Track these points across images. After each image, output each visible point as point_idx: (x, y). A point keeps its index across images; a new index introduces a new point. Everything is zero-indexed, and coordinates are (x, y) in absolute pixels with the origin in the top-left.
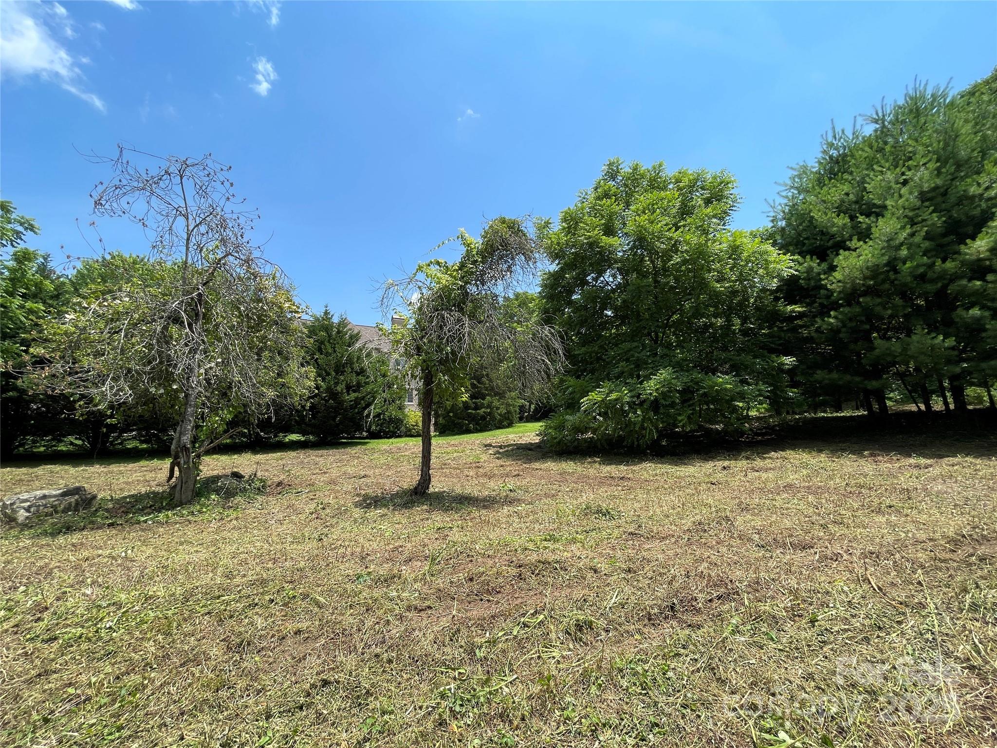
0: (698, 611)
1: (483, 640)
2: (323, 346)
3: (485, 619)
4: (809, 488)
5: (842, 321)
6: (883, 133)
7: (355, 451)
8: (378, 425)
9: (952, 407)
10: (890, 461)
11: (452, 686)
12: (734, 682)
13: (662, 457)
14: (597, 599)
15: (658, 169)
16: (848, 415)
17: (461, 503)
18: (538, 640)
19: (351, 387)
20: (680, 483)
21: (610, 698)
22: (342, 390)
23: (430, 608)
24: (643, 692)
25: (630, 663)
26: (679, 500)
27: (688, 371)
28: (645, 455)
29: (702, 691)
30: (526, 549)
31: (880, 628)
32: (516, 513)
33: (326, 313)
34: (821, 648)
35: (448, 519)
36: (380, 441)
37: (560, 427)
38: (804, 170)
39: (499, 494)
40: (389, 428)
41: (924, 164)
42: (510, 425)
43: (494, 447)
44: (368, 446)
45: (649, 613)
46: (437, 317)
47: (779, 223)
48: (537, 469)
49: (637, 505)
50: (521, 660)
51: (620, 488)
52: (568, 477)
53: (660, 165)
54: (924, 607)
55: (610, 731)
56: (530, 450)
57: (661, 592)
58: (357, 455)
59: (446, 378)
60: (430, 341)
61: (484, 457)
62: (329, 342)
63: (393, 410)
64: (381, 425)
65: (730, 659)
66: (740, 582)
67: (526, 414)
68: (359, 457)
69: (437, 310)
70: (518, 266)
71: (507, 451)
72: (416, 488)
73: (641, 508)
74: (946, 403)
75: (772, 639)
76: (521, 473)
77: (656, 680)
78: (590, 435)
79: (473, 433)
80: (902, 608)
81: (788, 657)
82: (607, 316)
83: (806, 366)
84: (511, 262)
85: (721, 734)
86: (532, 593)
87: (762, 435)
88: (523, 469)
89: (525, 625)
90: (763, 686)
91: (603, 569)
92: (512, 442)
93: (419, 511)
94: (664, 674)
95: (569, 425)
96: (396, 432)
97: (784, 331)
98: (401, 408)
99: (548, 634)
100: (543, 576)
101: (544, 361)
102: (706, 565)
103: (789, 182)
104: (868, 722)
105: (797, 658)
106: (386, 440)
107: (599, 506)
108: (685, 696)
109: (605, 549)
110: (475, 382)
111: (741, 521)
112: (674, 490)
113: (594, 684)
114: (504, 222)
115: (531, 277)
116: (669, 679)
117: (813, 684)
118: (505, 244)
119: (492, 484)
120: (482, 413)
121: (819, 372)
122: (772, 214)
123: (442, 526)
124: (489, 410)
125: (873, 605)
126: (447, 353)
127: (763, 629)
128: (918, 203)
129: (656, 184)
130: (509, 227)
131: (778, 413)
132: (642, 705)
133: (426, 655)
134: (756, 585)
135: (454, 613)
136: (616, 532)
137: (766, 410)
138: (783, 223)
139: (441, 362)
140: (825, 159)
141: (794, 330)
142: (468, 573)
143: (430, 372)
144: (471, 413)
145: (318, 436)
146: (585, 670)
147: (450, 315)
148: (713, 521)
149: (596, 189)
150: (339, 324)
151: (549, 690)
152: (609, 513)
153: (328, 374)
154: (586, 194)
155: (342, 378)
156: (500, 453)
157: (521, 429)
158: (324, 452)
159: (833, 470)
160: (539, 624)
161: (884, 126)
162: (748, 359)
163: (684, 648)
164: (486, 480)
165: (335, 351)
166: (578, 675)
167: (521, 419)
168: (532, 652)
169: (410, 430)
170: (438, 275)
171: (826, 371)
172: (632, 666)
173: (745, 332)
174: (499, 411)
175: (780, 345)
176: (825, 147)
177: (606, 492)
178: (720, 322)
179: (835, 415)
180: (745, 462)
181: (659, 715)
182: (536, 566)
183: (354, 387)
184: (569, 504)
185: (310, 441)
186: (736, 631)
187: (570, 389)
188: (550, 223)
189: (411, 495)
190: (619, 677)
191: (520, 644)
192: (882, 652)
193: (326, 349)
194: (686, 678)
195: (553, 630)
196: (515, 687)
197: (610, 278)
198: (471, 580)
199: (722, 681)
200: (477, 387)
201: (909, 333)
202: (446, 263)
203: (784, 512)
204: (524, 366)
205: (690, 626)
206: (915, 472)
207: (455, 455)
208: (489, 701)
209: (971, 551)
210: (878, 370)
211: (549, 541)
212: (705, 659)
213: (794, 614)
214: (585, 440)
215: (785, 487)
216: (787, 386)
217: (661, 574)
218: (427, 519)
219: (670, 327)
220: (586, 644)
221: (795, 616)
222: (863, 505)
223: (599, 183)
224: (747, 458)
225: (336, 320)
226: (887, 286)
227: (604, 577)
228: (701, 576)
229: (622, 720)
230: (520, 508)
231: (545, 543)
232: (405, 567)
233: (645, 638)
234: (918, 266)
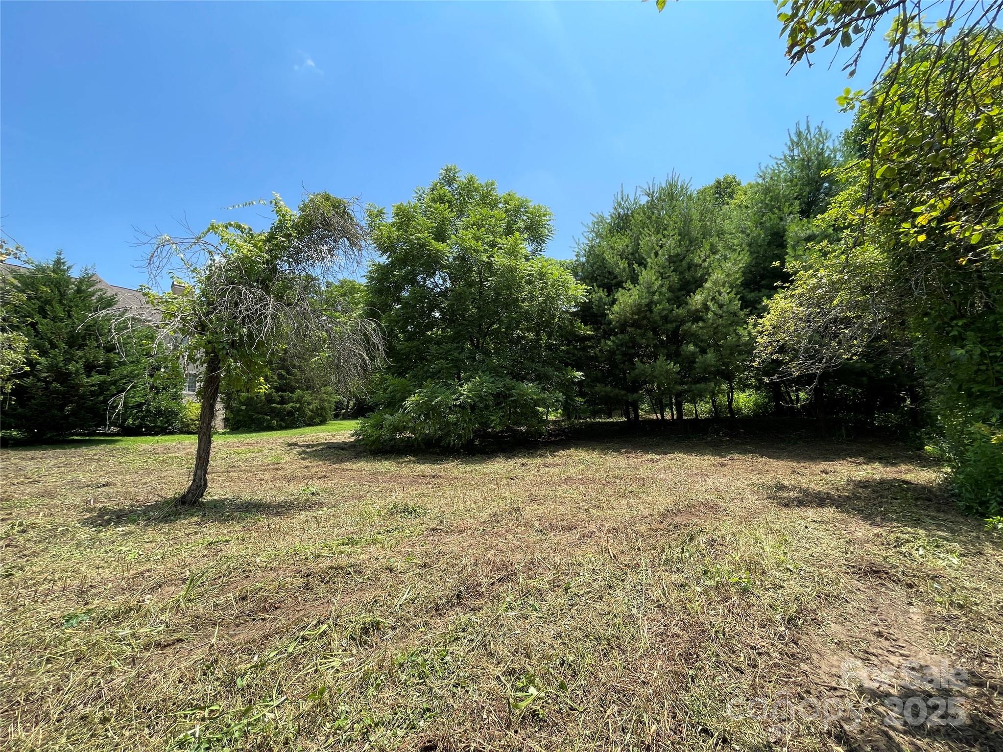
0: (481, 595)
1: (249, 666)
2: (48, 307)
3: (254, 641)
4: (582, 479)
5: (617, 346)
6: (652, 205)
7: (94, 452)
8: (138, 418)
9: (675, 417)
10: (636, 457)
11: (197, 729)
12: (501, 653)
13: (474, 455)
14: (389, 598)
15: (490, 186)
16: (615, 420)
17: (247, 511)
18: (318, 652)
19: (95, 367)
20: (485, 479)
21: (387, 695)
22: (77, 370)
23: (180, 640)
24: (420, 681)
25: (412, 656)
26: (482, 495)
27: (501, 377)
28: (459, 453)
29: (473, 667)
30: (319, 556)
31: (610, 587)
32: (316, 518)
33: (58, 262)
34: (570, 610)
35: (225, 531)
36: (140, 438)
37: (379, 426)
38: (601, 220)
39: (298, 499)
40: (154, 421)
41: (673, 236)
42: (323, 422)
43: (300, 446)
44: (118, 445)
45: (437, 604)
46: (232, 291)
47: (581, 259)
48: (347, 470)
49: (443, 502)
50: (294, 679)
51: (430, 486)
52: (380, 477)
53: (492, 184)
54: (639, 567)
55: (382, 729)
56: (343, 449)
57: (451, 582)
58: (97, 457)
59: (238, 364)
60: (220, 319)
61: (286, 458)
62: (60, 302)
63: (163, 400)
64: (143, 418)
65: (501, 633)
66: (519, 564)
67: (343, 411)
68: (100, 460)
69: (233, 283)
70: (340, 250)
71: (316, 450)
72: (184, 497)
73: (446, 505)
74: (673, 415)
75: (536, 609)
76: (328, 475)
77: (434, 667)
78: (408, 434)
79: (276, 430)
80: (626, 569)
81: (545, 622)
82: (434, 317)
83: (592, 380)
84: (334, 244)
85: (483, 702)
86: (318, 603)
87: (555, 436)
88: (331, 470)
89: (304, 639)
90: (523, 651)
91: (399, 568)
92: (323, 441)
93: (184, 525)
94: (442, 659)
95: (386, 423)
96: (166, 428)
97: (577, 349)
98: (176, 397)
99: (330, 644)
100: (334, 583)
101: (361, 355)
102: (493, 552)
103: (591, 226)
104: (593, 663)
105: (551, 622)
106: (151, 438)
107: (407, 504)
108: (458, 675)
109: (404, 547)
110: (283, 373)
111: (529, 512)
112: (478, 486)
113: (372, 685)
114: (327, 199)
115: (355, 264)
116: (446, 663)
117: (560, 641)
118: (326, 223)
119: (292, 488)
120: (289, 408)
121: (598, 385)
122: (577, 250)
123: (216, 539)
124: (298, 405)
125: (609, 568)
126: (241, 336)
127: (530, 602)
128: (667, 264)
129: (488, 200)
130: (334, 207)
131: (569, 418)
132: (418, 694)
133: (164, 700)
134: (531, 565)
135: (213, 641)
136: (419, 530)
137: (562, 415)
138: (583, 260)
139: (233, 345)
140: (615, 215)
141: (584, 349)
142: (241, 591)
143: (216, 356)
144: (275, 408)
145: (29, 430)
146: (366, 674)
147: (250, 291)
148: (505, 513)
149: (433, 190)
150: (81, 281)
151: (322, 704)
152: (415, 511)
153: (54, 346)
154: (424, 192)
155: (80, 353)
156: (307, 453)
157: (335, 427)
158: (39, 453)
159: (600, 465)
160: (321, 635)
161: (652, 200)
162: (549, 370)
163: (464, 631)
164: (284, 483)
165: (70, 316)
166: (356, 680)
167: (336, 416)
168: (309, 667)
169: (188, 426)
170: (238, 242)
171: (603, 385)
172: (413, 659)
173: (549, 347)
174: (311, 407)
175: (573, 361)
176: (616, 204)
177: (416, 490)
178: (531, 335)
179: (607, 420)
180: (539, 459)
181: (432, 700)
182: (327, 573)
183: (100, 366)
184: (376, 504)
185: (11, 438)
186: (510, 607)
187: (391, 387)
188: (384, 213)
189: (176, 506)
190: (399, 672)
191: (295, 661)
192: (609, 605)
193: (53, 311)
194: (461, 659)
195: (336, 638)
196: (282, 710)
197: (439, 281)
198: (244, 599)
199: (491, 655)
200: (286, 379)
201: (656, 358)
202: (250, 229)
203: (562, 501)
204: (339, 359)
205: (472, 610)
206: (650, 465)
207: (248, 455)
208: (245, 734)
209: (671, 521)
210: (635, 386)
211: (347, 544)
212: (480, 638)
213: (554, 585)
214: (402, 439)
215: (565, 480)
216: (576, 396)
217: (453, 566)
218: (196, 533)
219: (490, 335)
220: (371, 646)
221: (555, 586)
222: (615, 492)
223: (436, 185)
224: (542, 456)
225: (75, 274)
226: (645, 322)
227: (399, 575)
228: (488, 562)
229: (396, 714)
230: (320, 512)
231: (342, 548)
232: (149, 596)
233: (431, 629)
234: (663, 309)
